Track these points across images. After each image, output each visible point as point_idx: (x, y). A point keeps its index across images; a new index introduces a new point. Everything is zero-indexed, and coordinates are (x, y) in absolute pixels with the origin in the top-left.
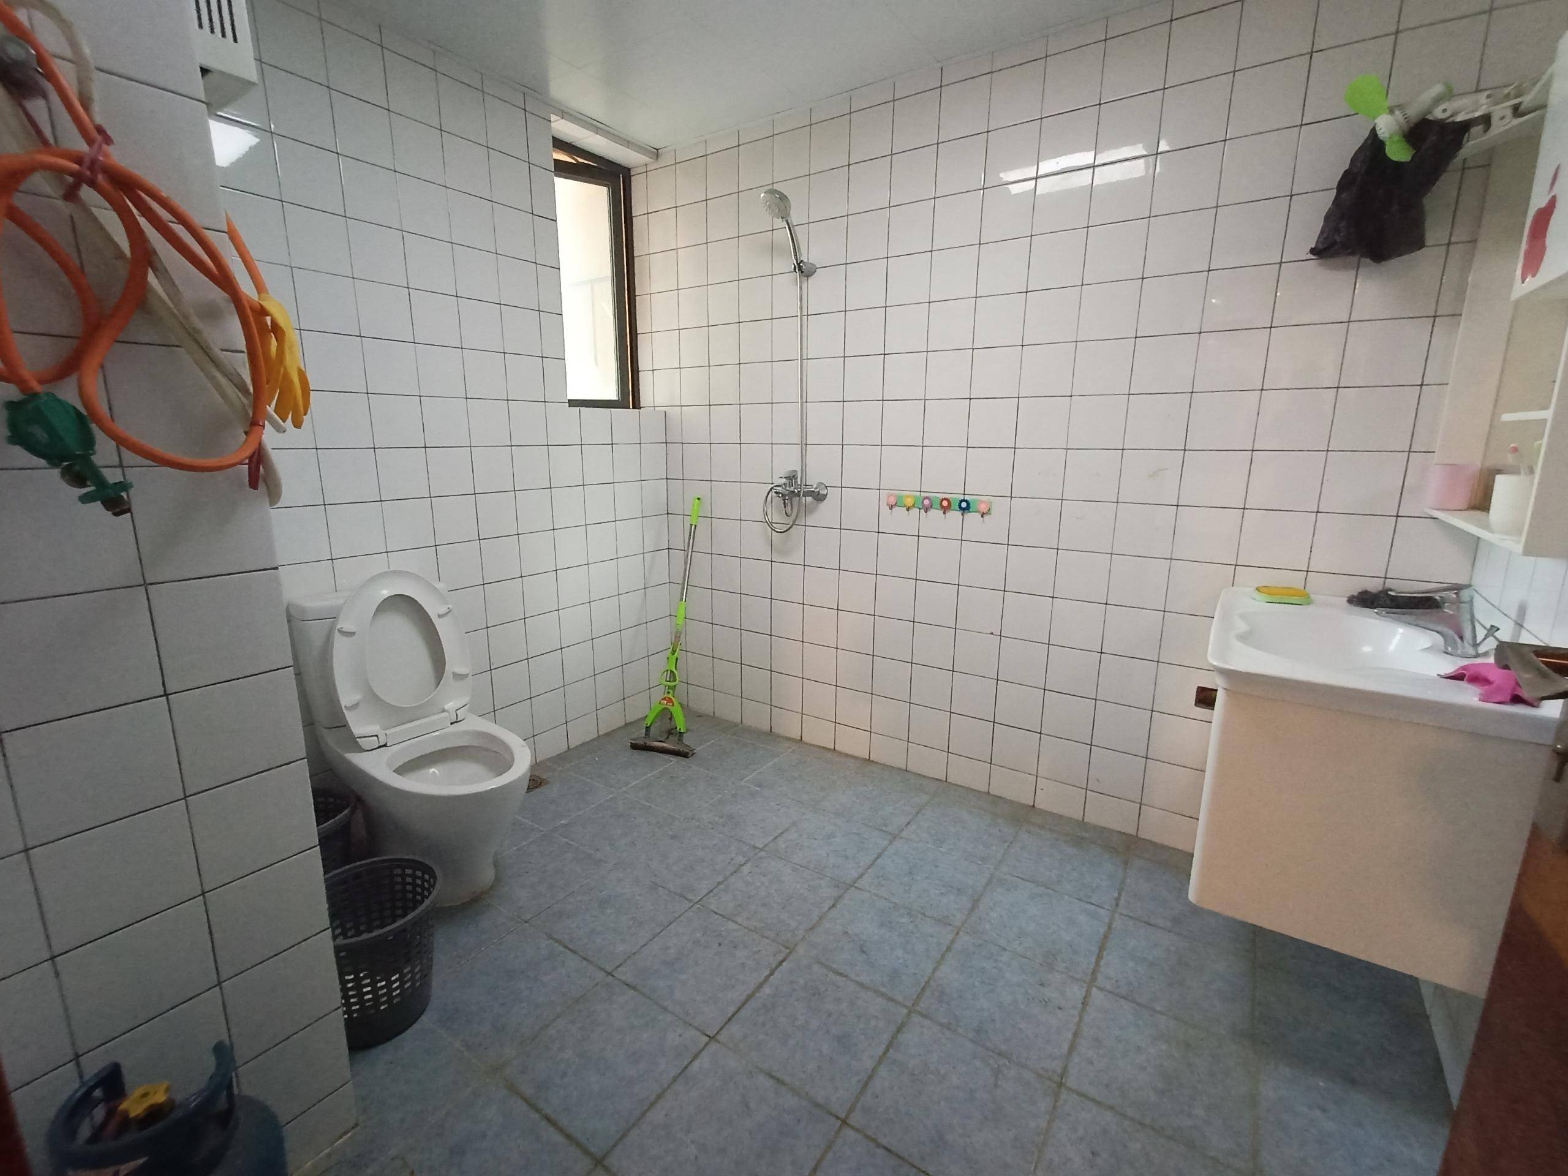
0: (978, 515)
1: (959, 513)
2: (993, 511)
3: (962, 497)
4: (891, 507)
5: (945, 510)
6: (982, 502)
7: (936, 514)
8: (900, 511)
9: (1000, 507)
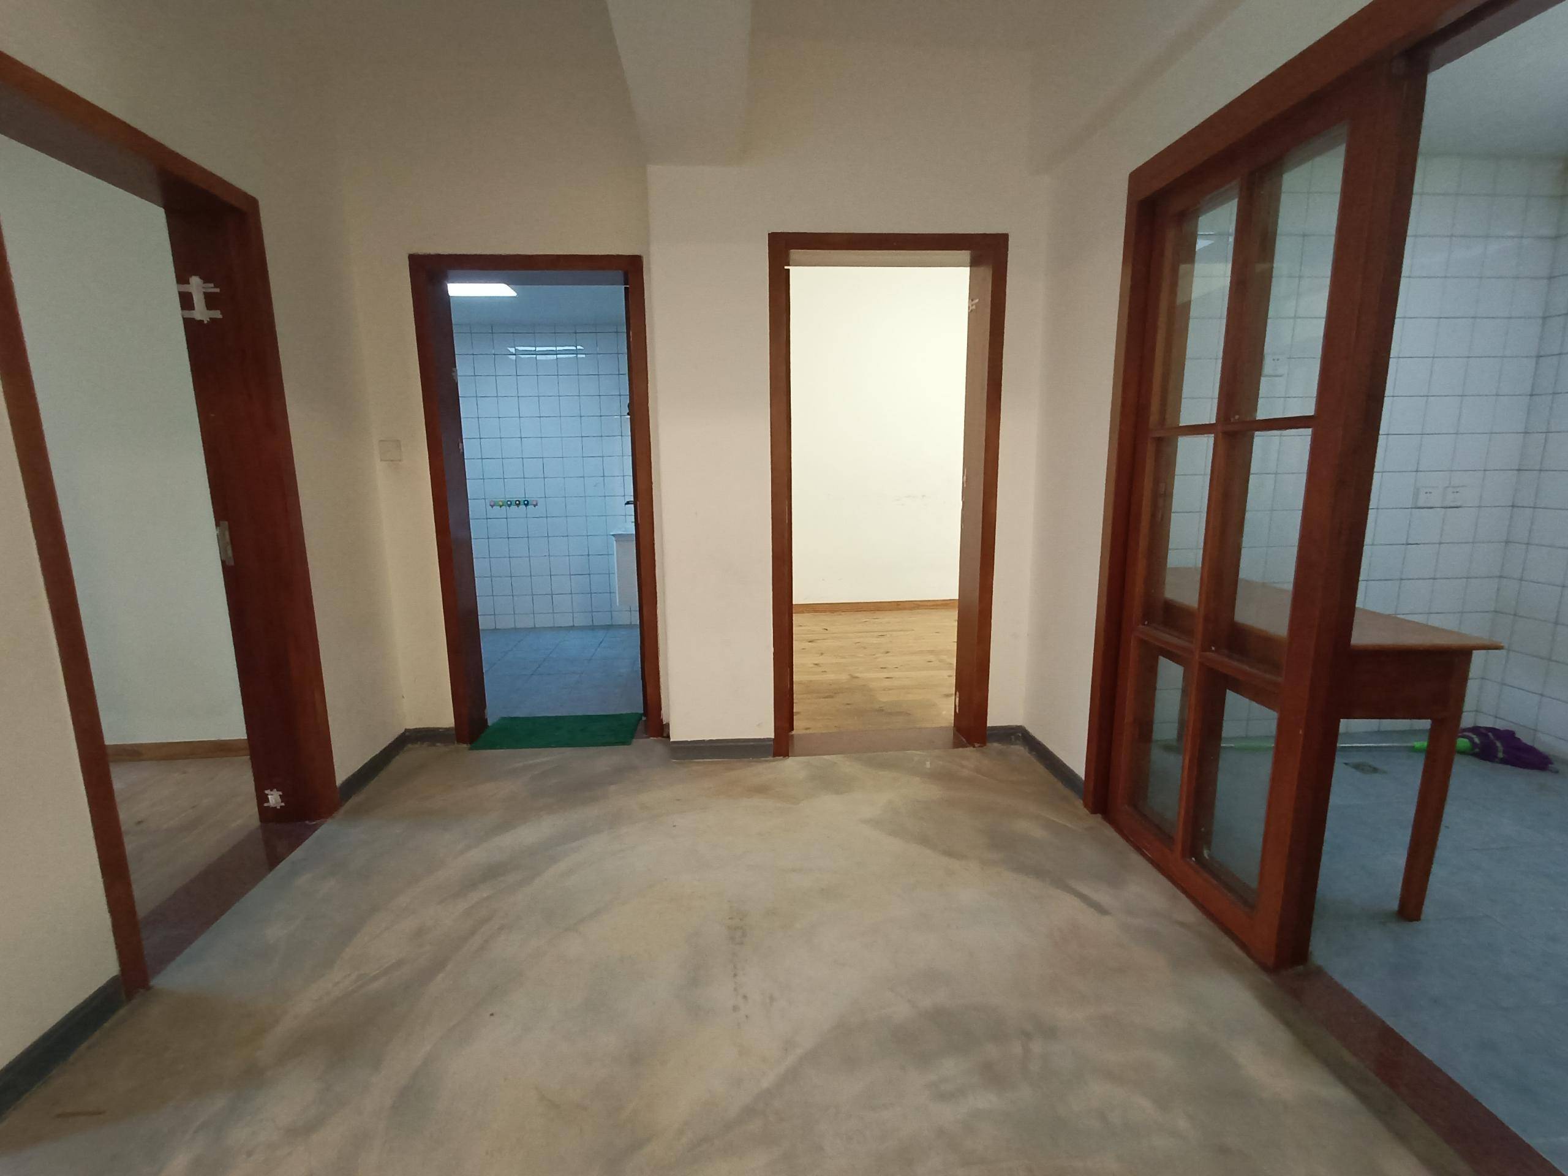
0: (533, 506)
1: (524, 506)
2: (538, 504)
3: (524, 499)
4: (492, 506)
5: (518, 505)
6: (533, 501)
7: (513, 507)
8: (497, 508)
9: (541, 502)
